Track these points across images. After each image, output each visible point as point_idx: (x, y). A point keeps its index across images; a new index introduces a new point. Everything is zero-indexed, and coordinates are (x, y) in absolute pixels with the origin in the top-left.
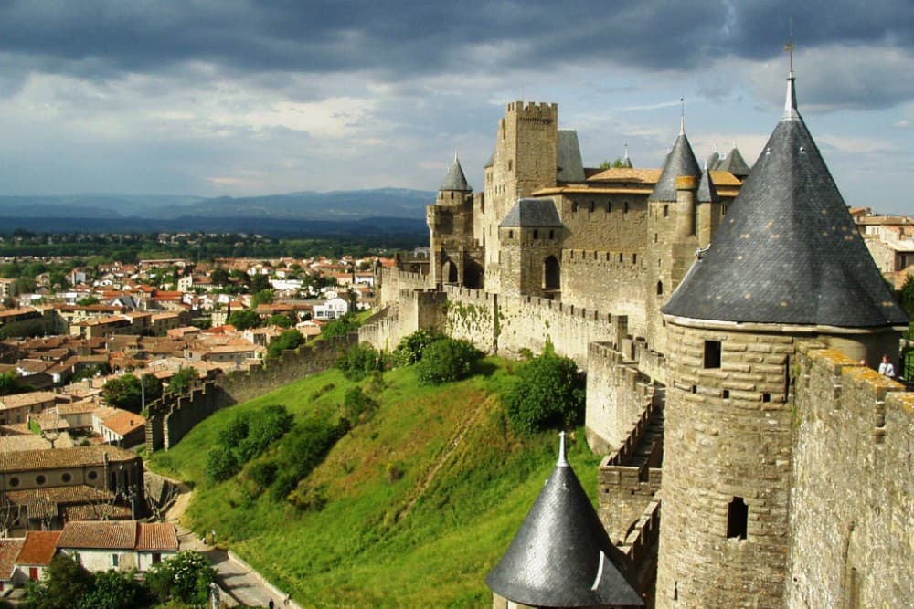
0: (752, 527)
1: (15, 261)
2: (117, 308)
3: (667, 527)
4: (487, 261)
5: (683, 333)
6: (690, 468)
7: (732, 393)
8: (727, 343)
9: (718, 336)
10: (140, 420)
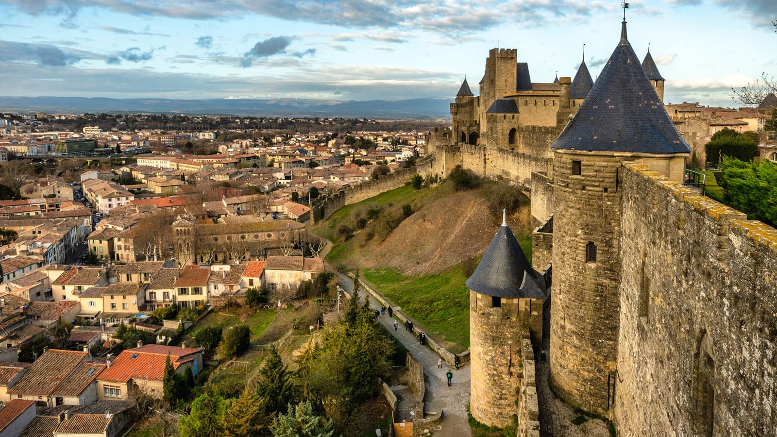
0: (599, 257)
1: (246, 132)
2: (297, 154)
3: (555, 257)
4: (481, 131)
5: (561, 157)
6: (566, 226)
7: (587, 188)
8: (584, 161)
9: (580, 158)
10: (307, 209)
